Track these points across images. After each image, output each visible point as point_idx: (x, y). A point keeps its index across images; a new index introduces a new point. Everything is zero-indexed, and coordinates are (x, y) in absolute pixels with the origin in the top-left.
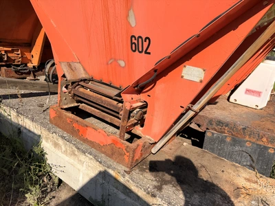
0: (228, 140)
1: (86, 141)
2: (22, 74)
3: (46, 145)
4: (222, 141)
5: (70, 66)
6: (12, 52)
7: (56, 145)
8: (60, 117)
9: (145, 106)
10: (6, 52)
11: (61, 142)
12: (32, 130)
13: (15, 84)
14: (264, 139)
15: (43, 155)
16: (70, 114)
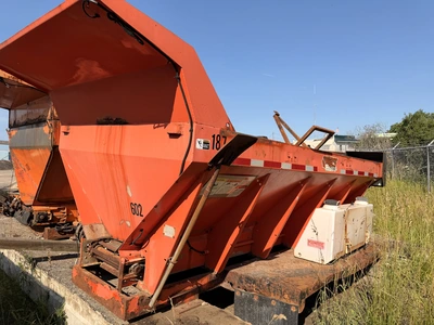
0: (256, 299)
1: (96, 297)
2: (65, 233)
3: (68, 308)
4: (251, 301)
5: (92, 227)
6: (58, 211)
7: (76, 306)
8: (79, 275)
9: (143, 262)
10: (52, 211)
11: (79, 302)
12: (59, 292)
13: (51, 246)
14: (286, 296)
15: (64, 319)
16: (88, 273)
